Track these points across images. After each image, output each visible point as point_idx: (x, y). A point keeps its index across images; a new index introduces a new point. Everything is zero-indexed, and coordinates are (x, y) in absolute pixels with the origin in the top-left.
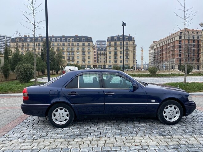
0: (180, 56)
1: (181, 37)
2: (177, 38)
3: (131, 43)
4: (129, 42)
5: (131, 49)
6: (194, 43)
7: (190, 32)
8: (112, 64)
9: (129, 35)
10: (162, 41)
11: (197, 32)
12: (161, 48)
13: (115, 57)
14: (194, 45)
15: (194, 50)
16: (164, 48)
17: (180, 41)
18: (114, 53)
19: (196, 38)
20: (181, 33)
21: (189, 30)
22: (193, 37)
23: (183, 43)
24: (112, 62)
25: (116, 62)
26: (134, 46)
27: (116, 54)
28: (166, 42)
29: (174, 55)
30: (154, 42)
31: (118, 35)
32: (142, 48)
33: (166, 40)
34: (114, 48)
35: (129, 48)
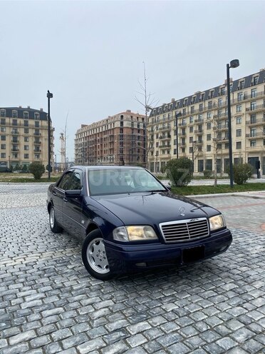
0: (122, 152)
1: (122, 123)
2: (118, 124)
3: (45, 123)
4: (40, 122)
5: (44, 134)
6: (140, 134)
7: (134, 117)
8: (7, 159)
9: (42, 109)
10: (95, 126)
11: (143, 119)
12: (95, 136)
13: (14, 146)
14: (139, 137)
15: (139, 144)
16: (98, 138)
17: (122, 130)
18: (12, 139)
19: (141, 128)
20: (122, 117)
21: (133, 114)
22: (138, 126)
23: (125, 133)
24: (7, 155)
25: (16, 156)
26: (50, 131)
27: (15, 140)
28: (101, 128)
29: (113, 149)
30: (83, 126)
31: (20, 107)
32: (62, 134)
33: (101, 124)
34: (11, 130)
35: (40, 132)
